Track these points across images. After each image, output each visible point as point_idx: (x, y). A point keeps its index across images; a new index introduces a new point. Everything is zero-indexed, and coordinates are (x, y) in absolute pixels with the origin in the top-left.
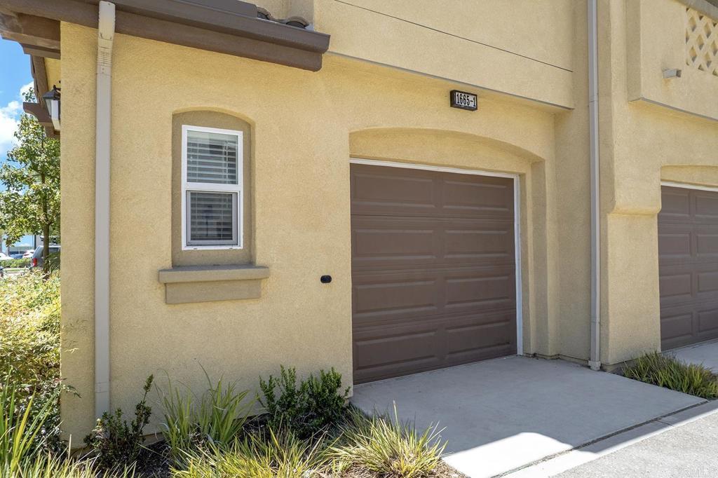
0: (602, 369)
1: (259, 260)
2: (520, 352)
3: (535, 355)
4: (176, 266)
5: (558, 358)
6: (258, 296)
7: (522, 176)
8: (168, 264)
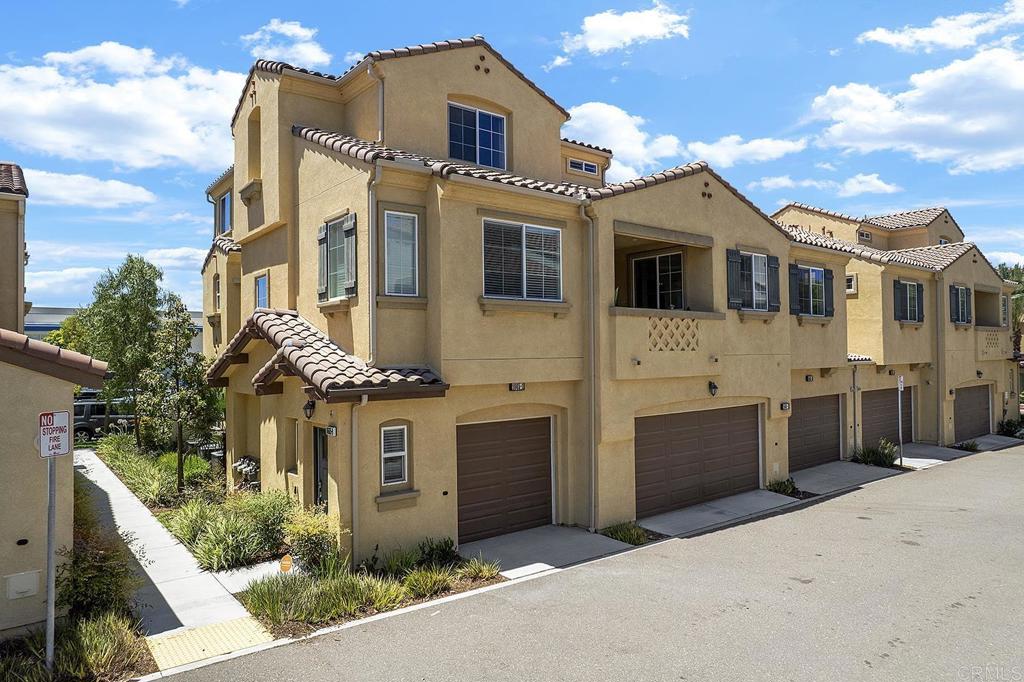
0: (596, 532)
1: (416, 488)
2: (554, 523)
3: (562, 524)
4: (382, 495)
5: (575, 526)
6: (416, 505)
7: (555, 416)
8: (379, 494)
